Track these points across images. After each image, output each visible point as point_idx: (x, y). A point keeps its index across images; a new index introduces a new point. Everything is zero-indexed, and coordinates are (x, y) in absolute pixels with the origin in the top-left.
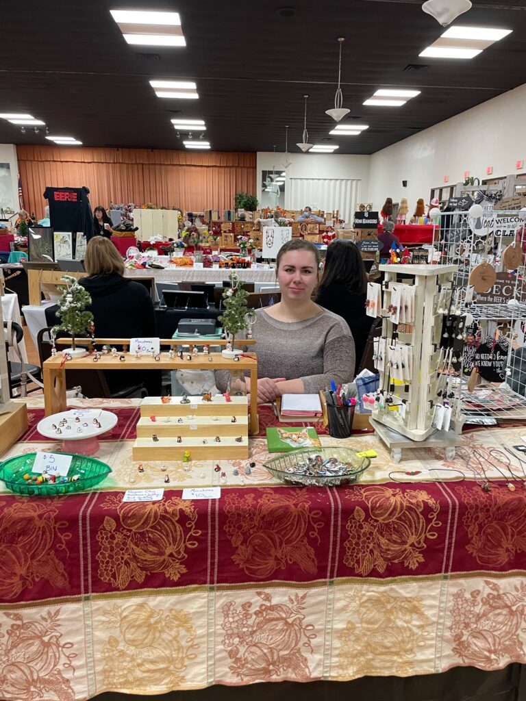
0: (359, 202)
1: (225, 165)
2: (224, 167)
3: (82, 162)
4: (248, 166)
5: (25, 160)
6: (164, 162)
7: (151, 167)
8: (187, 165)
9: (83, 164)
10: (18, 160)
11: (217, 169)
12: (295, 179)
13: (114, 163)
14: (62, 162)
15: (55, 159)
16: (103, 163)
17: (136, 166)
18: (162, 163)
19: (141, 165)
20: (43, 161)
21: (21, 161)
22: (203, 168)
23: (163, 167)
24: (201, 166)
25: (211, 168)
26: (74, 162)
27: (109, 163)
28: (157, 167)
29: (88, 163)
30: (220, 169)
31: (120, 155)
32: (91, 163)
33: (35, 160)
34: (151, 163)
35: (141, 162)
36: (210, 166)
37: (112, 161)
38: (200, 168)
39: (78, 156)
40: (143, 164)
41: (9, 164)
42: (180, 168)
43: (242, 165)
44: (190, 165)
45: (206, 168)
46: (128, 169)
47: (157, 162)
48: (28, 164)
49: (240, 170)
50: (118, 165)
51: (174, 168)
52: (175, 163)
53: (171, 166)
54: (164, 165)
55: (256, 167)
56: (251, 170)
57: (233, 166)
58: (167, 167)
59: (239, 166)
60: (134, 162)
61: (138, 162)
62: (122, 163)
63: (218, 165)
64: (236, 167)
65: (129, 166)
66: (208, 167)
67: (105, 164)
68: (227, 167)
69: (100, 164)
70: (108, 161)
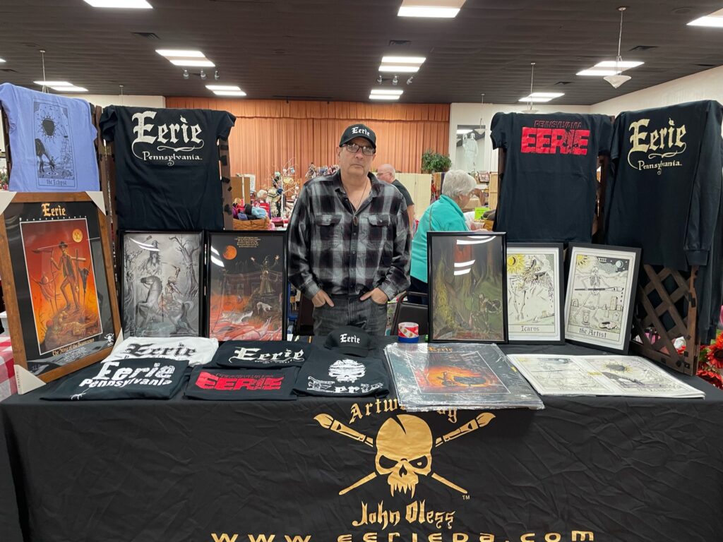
1: (412, 119)
2: (411, 121)
3: (242, 117)
4: (440, 120)
6: (339, 115)
7: (323, 122)
9: (243, 119)
13: (280, 118)
16: (266, 118)
17: (305, 122)
18: (337, 117)
19: (311, 120)
22: (385, 123)
24: (383, 121)
25: (395, 123)
27: (273, 118)
28: (330, 122)
30: (405, 124)
31: (287, 109)
32: (253, 118)
34: (323, 117)
35: (312, 117)
36: (394, 121)
37: (277, 116)
38: (381, 123)
40: (313, 119)
43: (433, 119)
45: (388, 123)
46: (295, 125)
47: (331, 117)
49: (429, 124)
50: (284, 120)
52: (352, 118)
53: (346, 121)
55: (449, 122)
56: (443, 124)
57: (421, 121)
58: (342, 121)
59: (428, 121)
60: (304, 117)
61: (308, 116)
62: (290, 118)
63: (404, 119)
64: (424, 121)
65: (298, 121)
66: (390, 121)
67: (269, 119)
68: (414, 121)
69: (263, 119)
70: (273, 116)
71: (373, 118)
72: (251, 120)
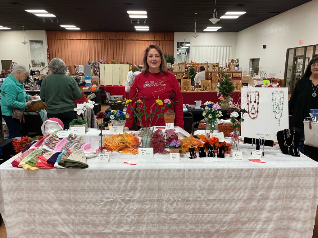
0: (231, 58)
1: (157, 39)
2: (157, 40)
3: (81, 39)
4: (170, 40)
5: (51, 39)
7: (117, 41)
8: (136, 40)
9: (81, 40)
10: (48, 39)
11: (153, 42)
12: (195, 46)
13: (98, 39)
14: (70, 39)
15: (67, 38)
16: (92, 40)
17: (109, 41)
18: (123, 39)
19: (112, 41)
20: (61, 39)
21: (49, 39)
23: (124, 41)
24: (144, 40)
25: (150, 42)
26: (77, 39)
27: (95, 40)
28: (121, 41)
29: (84, 40)
31: (101, 35)
32: (85, 40)
33: (56, 39)
34: (117, 39)
35: (112, 39)
36: (149, 40)
37: (96, 39)
38: (143, 42)
39: (79, 36)
40: (113, 40)
41: (42, 41)
42: (133, 41)
43: (166, 40)
44: (138, 40)
46: (105, 42)
47: (120, 39)
48: (53, 41)
49: (165, 42)
50: (100, 41)
51: (130, 42)
52: (130, 39)
53: (128, 41)
54: (124, 40)
55: (174, 40)
56: (171, 42)
57: (161, 40)
58: (126, 41)
59: (164, 40)
60: (108, 39)
61: (110, 39)
62: (102, 39)
63: (153, 39)
64: (163, 40)
65: (106, 41)
66: (147, 41)
67: (93, 40)
68: (158, 40)
69: (90, 40)
70: (94, 39)
71: (140, 39)
72: (85, 41)
